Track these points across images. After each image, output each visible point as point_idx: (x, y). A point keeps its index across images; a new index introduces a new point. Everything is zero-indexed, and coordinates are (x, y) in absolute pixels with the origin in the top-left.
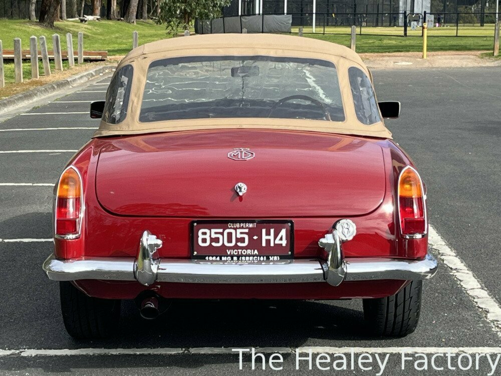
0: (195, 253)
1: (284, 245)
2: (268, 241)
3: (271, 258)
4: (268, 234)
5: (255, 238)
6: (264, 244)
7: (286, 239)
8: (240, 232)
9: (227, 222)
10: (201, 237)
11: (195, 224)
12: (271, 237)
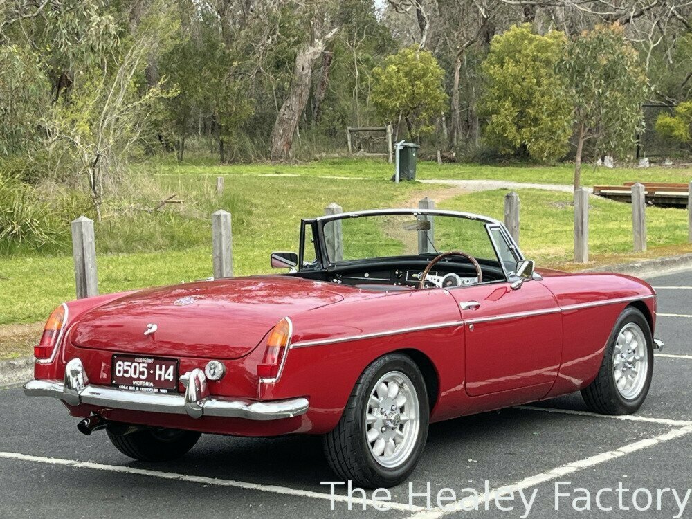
0: (114, 382)
1: (171, 380)
2: (160, 375)
3: (161, 391)
4: (161, 369)
5: (152, 372)
6: (157, 378)
7: (173, 375)
8: (141, 366)
9: (135, 357)
10: (118, 368)
11: (115, 357)
12: (163, 373)
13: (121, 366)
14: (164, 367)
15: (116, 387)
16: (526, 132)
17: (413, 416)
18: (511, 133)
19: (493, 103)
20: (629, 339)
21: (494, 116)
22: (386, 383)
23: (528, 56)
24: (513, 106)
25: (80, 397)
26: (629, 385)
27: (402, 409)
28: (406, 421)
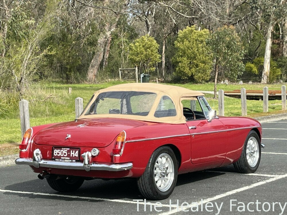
0: (53, 158)
1: (77, 156)
2: (72, 155)
3: (73, 161)
4: (73, 152)
5: (69, 153)
8: (65, 151)
9: (62, 148)
10: (55, 152)
11: (54, 148)
12: (73, 153)
13: (56, 152)
14: (74, 151)
15: (54, 160)
16: (193, 70)
17: (171, 171)
18: (187, 70)
19: (179, 58)
20: (252, 143)
21: (180, 63)
22: (161, 158)
23: (194, 39)
24: (187, 59)
25: (40, 164)
26: (252, 161)
27: (167, 168)
28: (169, 173)
